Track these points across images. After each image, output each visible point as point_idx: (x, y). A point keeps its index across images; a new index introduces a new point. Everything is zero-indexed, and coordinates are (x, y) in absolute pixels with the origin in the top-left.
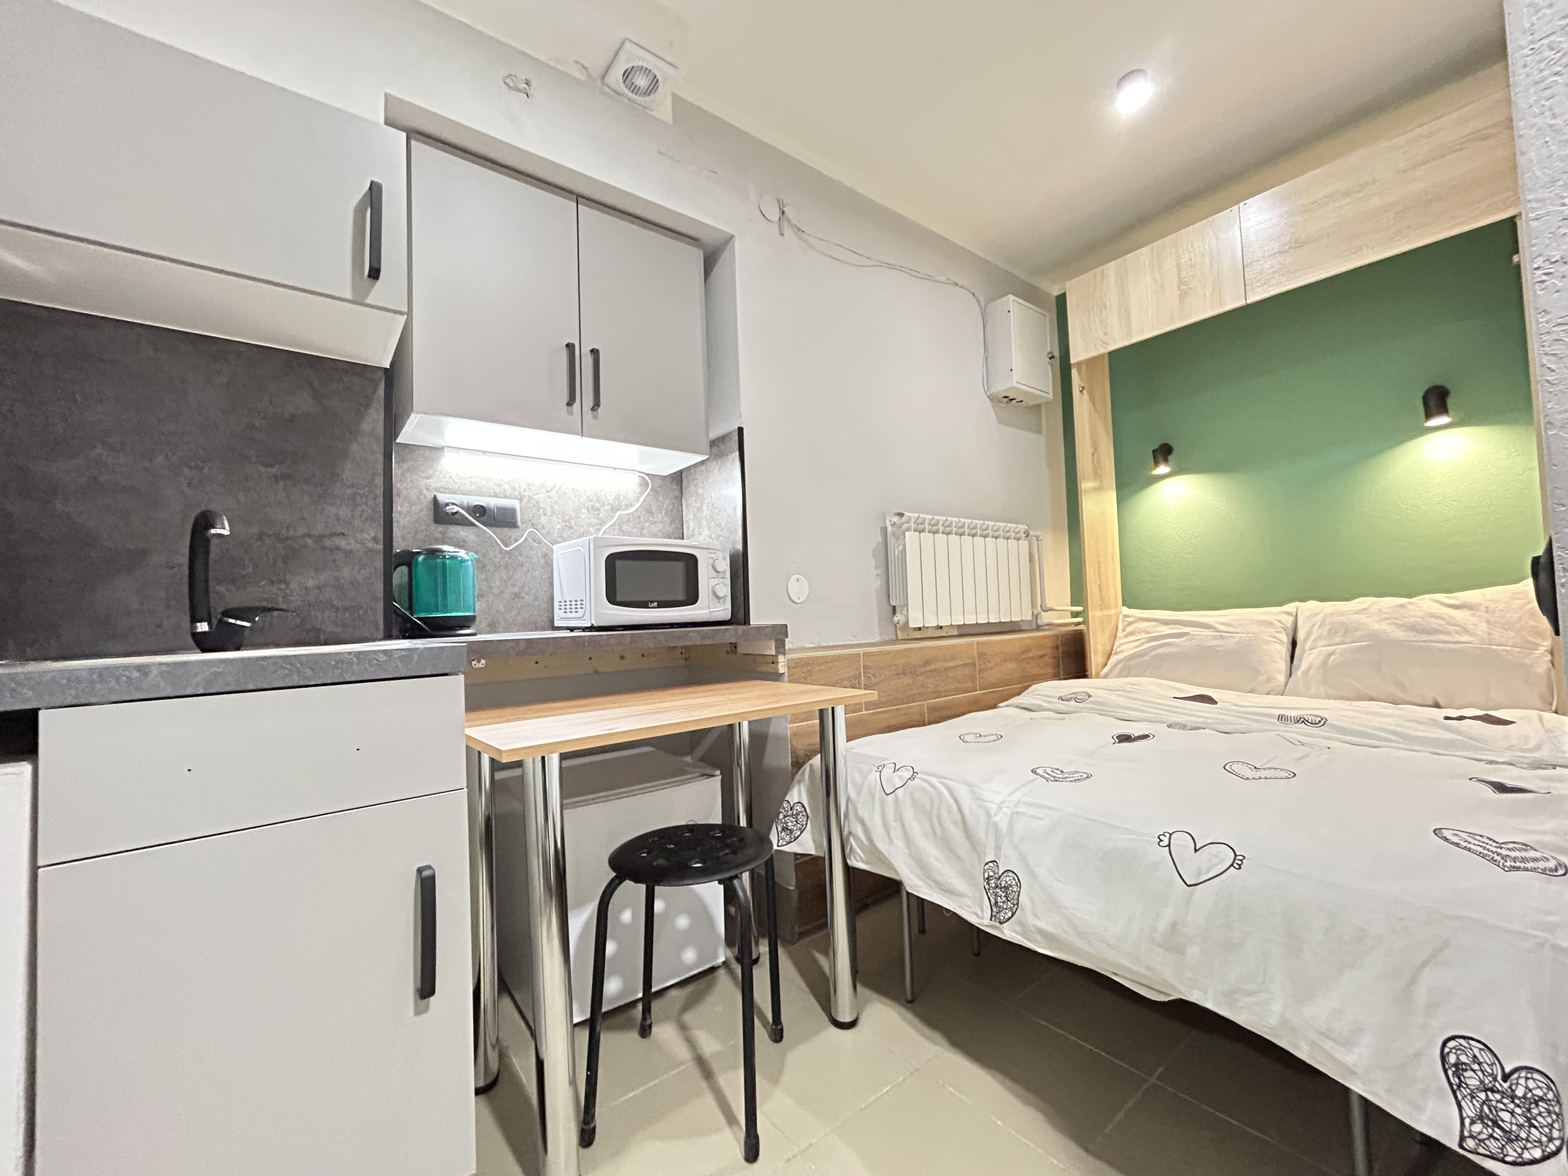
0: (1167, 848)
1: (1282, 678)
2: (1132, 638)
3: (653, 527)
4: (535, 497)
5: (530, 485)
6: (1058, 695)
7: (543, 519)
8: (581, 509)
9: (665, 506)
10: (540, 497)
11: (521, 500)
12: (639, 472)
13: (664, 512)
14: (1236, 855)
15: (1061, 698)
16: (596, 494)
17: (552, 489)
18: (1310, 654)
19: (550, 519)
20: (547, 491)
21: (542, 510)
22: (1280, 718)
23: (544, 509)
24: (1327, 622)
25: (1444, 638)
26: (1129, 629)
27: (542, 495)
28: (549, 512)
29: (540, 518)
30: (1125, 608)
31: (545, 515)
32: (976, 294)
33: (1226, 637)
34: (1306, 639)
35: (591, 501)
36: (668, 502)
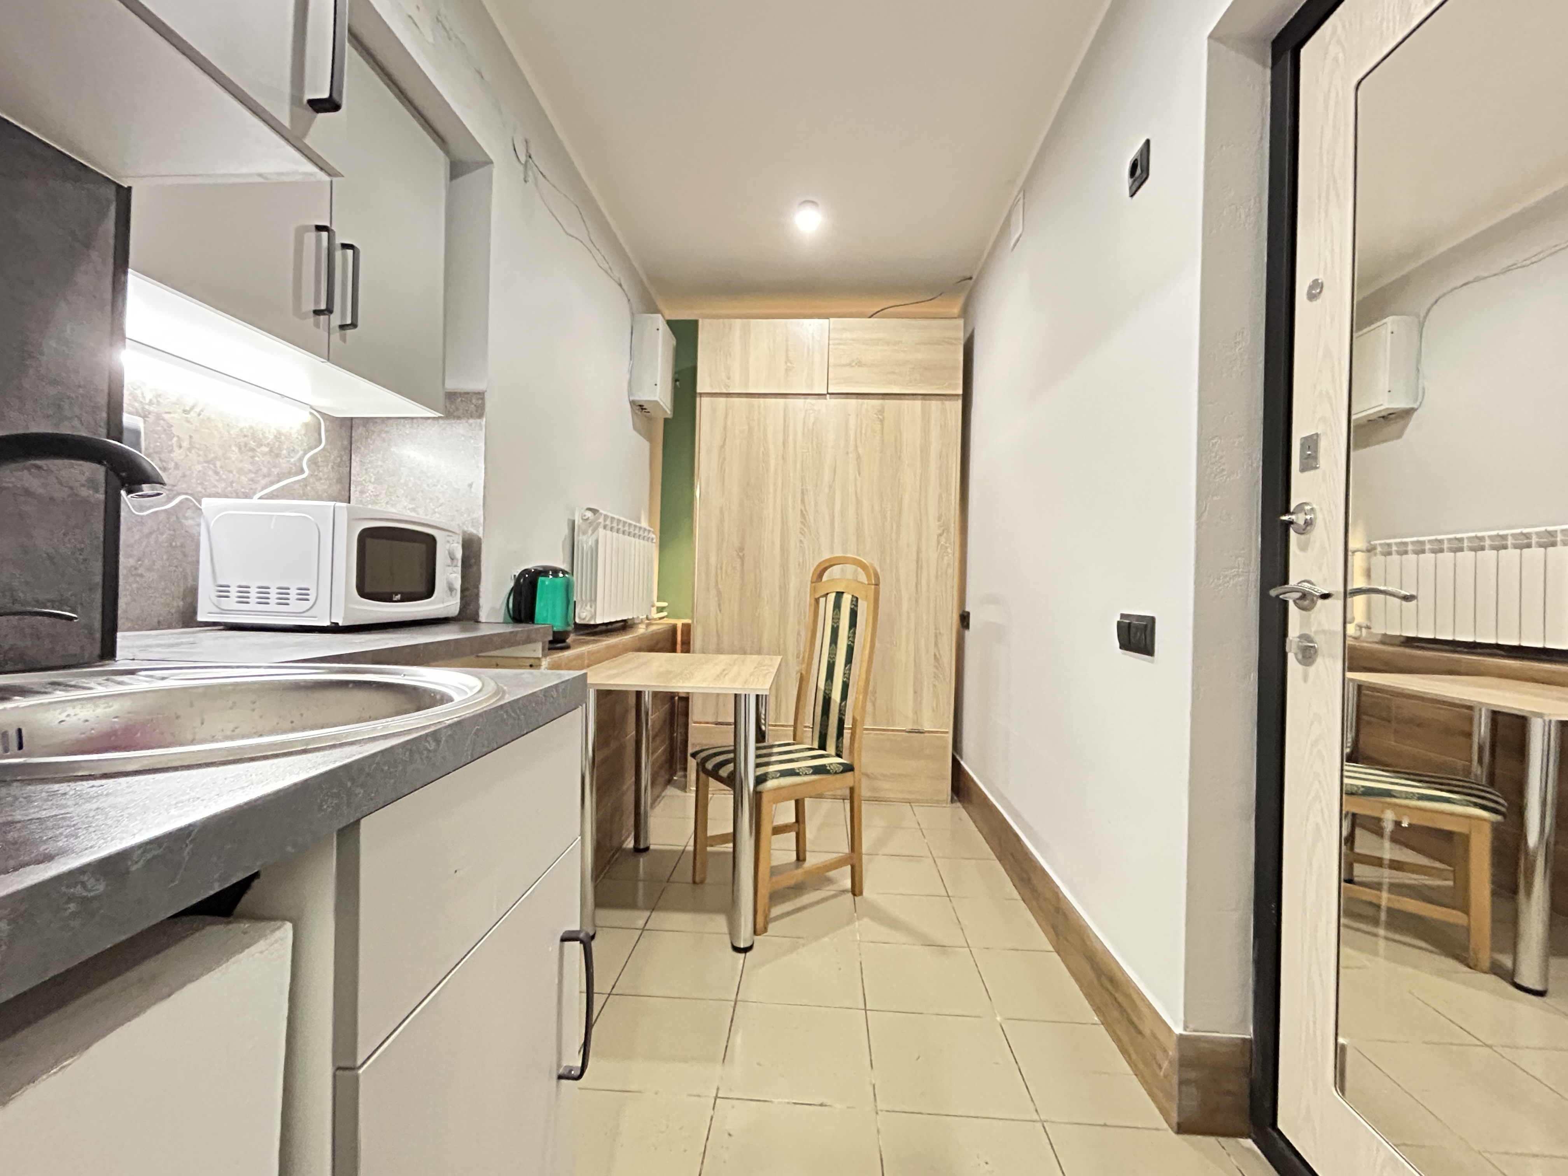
4: (166, 416)
5: (158, 396)
7: (177, 454)
8: (230, 447)
9: (332, 457)
10: (174, 418)
11: (145, 417)
12: (311, 407)
13: (330, 464)
16: (252, 427)
17: (191, 409)
19: (187, 456)
20: (184, 411)
21: (175, 439)
23: (178, 437)
27: (176, 416)
28: (185, 444)
29: (171, 451)
31: (180, 447)
32: (630, 301)
35: (245, 436)
36: (336, 452)
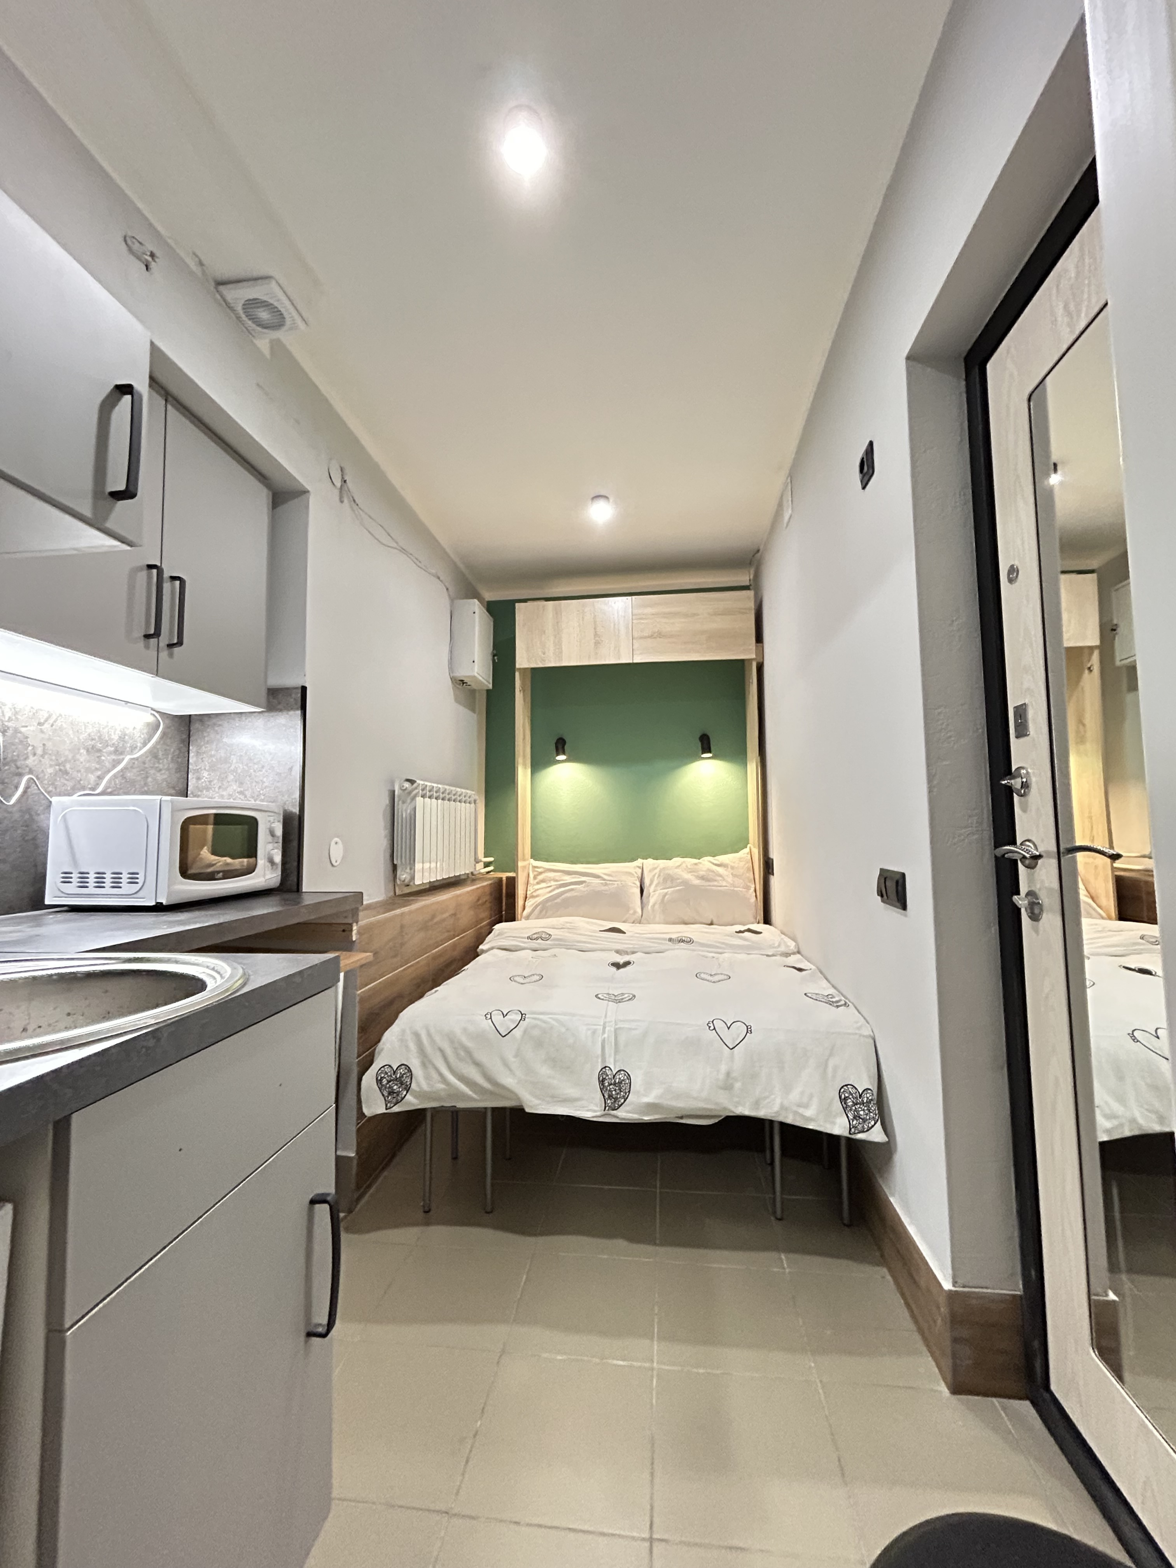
0: (714, 1030)
2: (543, 885)
3: (158, 775)
4: (23, 730)
6: (527, 936)
8: (79, 749)
9: (172, 750)
10: (30, 730)
12: (152, 709)
13: (170, 756)
14: (747, 1027)
16: (99, 731)
17: (46, 721)
18: (655, 894)
19: (40, 761)
20: (40, 724)
21: (30, 748)
22: (670, 940)
23: (33, 746)
24: (662, 874)
25: (716, 883)
26: (540, 877)
27: (32, 728)
28: (39, 751)
30: (532, 860)
31: (35, 754)
33: (610, 884)
34: (649, 885)
35: (93, 739)
36: (175, 745)
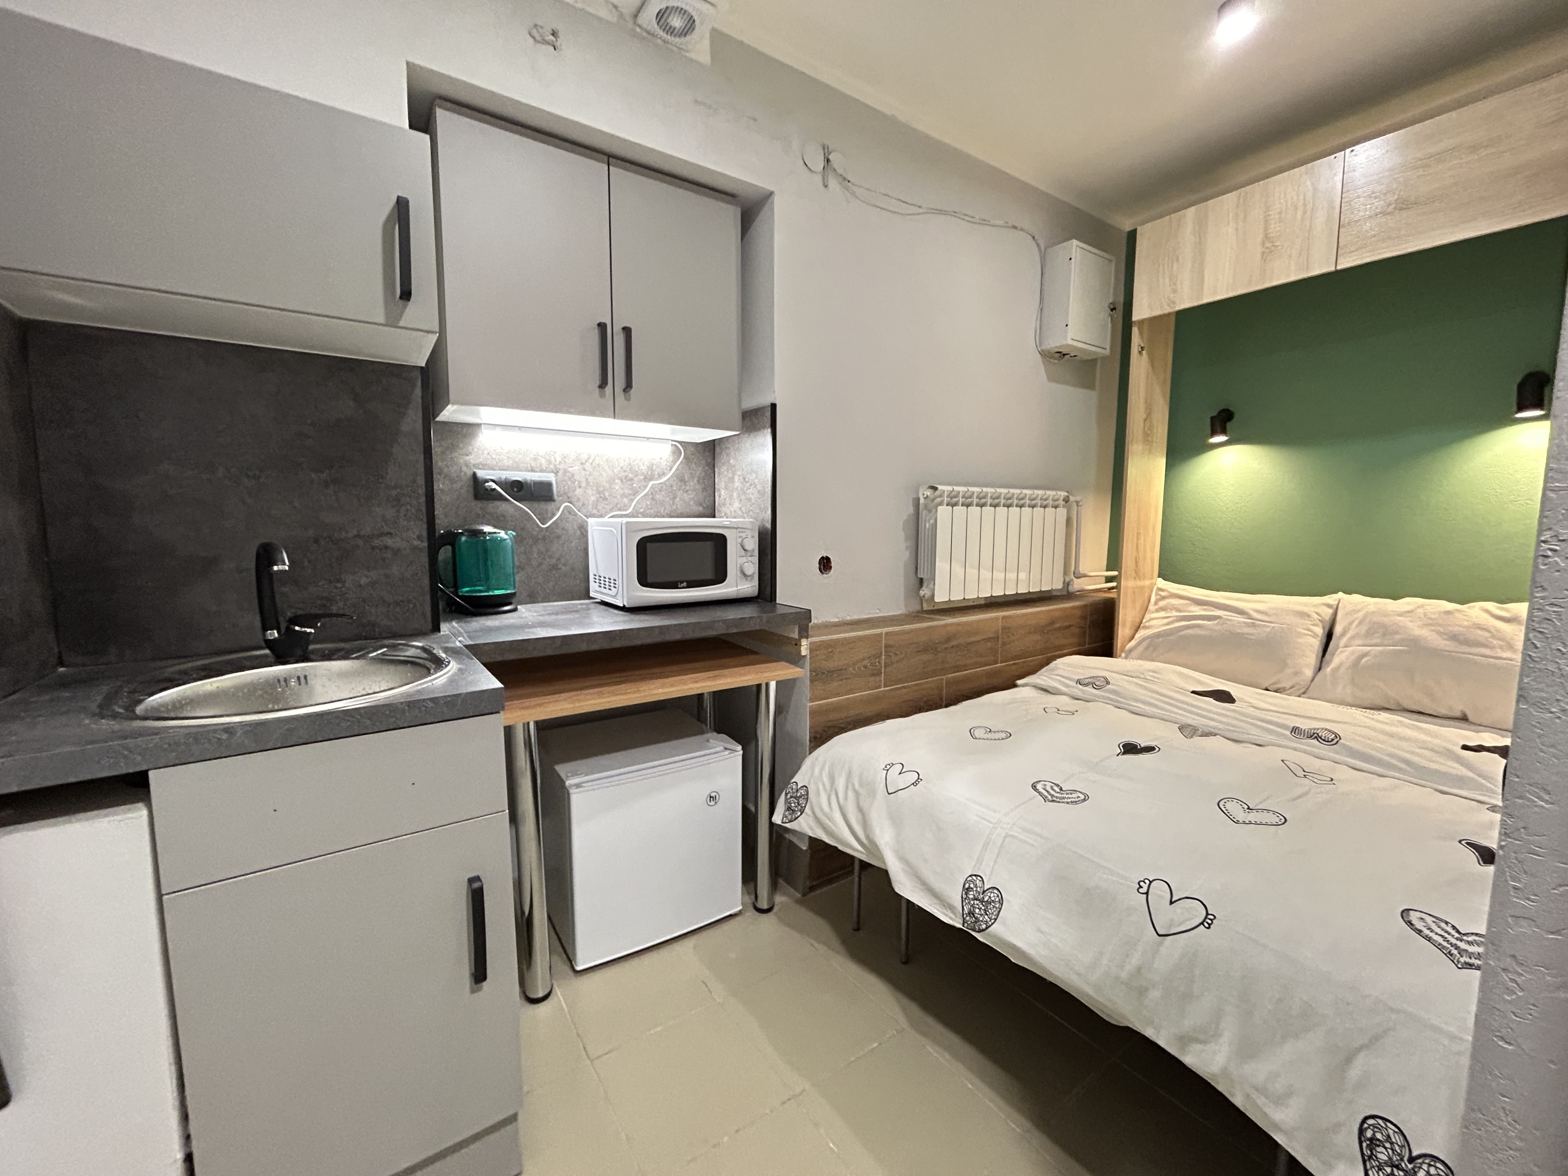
0: (1145, 895)
1: (1309, 673)
2: (1162, 614)
3: (685, 495)
4: (570, 469)
5: (565, 457)
6: (1077, 678)
7: (579, 492)
8: (614, 480)
11: (556, 473)
12: (672, 441)
13: (696, 479)
14: (1207, 914)
15: (1079, 682)
16: (630, 464)
17: (586, 461)
18: (1344, 652)
20: (582, 464)
21: (576, 483)
22: (1295, 730)
23: (579, 482)
24: (1367, 620)
26: (1162, 603)
29: (575, 490)
30: (1160, 579)
32: (1036, 238)
33: (1259, 626)
34: (1343, 634)
35: (625, 471)
36: (700, 469)
